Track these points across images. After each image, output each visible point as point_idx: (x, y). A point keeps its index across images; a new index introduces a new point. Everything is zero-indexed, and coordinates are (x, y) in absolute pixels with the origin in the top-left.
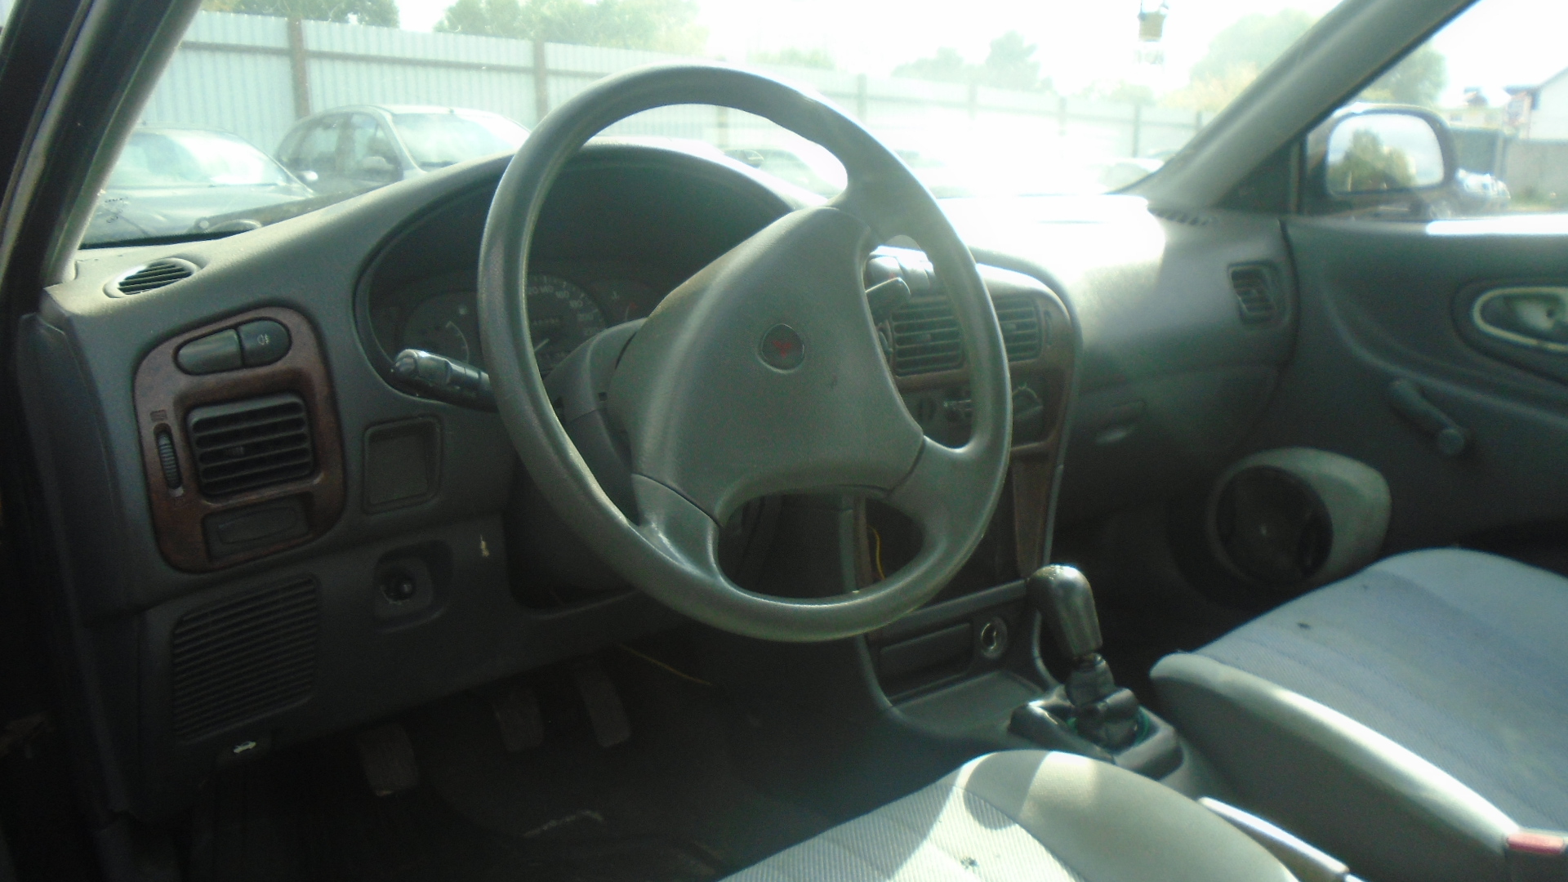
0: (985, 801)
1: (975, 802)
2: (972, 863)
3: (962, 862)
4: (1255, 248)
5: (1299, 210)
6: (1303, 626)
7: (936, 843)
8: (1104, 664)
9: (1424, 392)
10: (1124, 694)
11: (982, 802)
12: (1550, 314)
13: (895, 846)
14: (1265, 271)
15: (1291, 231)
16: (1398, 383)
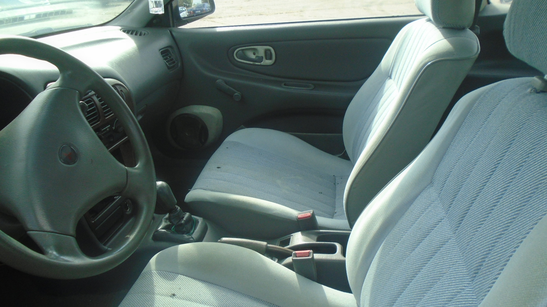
0: (165, 271)
1: (162, 273)
2: (174, 295)
3: (170, 297)
4: (164, 42)
5: (174, 26)
6: (218, 168)
7: (159, 294)
8: (179, 208)
9: (226, 82)
10: (188, 214)
11: (164, 272)
12: (254, 54)
13: (147, 302)
14: (170, 49)
15: (174, 34)
16: (218, 81)
